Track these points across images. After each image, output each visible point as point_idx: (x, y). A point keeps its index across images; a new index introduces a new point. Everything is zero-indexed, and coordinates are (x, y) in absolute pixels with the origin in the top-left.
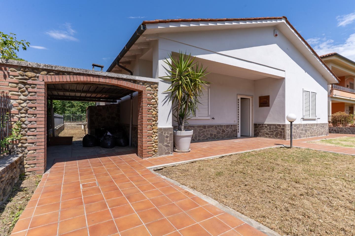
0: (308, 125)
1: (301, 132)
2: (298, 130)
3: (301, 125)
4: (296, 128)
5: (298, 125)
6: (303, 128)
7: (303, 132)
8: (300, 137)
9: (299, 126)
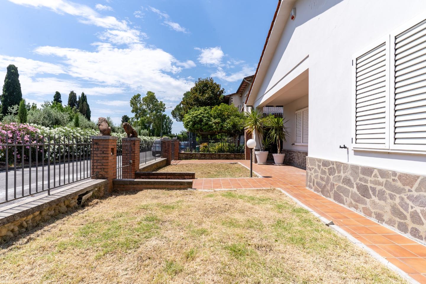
0: (376, 172)
1: (341, 185)
2: (331, 177)
3: (344, 167)
4: (327, 171)
5: (333, 163)
6: (352, 178)
7: (351, 189)
8: (338, 198)
9: (335, 166)
